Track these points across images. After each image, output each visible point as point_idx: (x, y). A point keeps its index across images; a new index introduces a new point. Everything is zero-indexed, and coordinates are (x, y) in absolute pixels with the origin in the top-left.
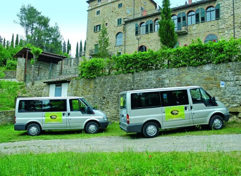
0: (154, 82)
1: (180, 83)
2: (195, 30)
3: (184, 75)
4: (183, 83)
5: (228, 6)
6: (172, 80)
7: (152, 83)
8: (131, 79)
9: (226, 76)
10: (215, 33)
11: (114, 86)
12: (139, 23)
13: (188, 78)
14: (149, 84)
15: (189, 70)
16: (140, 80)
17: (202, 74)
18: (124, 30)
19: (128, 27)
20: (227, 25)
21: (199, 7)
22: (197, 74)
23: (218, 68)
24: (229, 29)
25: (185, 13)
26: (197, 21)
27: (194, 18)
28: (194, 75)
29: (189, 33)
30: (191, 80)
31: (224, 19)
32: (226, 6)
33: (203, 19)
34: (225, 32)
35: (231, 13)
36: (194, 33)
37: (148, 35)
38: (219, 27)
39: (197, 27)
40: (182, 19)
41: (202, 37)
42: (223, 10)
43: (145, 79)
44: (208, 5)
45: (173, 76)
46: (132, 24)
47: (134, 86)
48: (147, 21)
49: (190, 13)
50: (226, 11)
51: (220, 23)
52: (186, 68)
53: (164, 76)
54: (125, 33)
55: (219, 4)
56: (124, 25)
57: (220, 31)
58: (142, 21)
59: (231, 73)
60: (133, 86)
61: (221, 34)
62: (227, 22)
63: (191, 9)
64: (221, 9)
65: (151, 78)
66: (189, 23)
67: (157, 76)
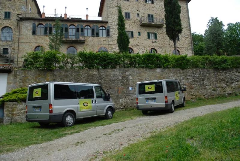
0: (120, 78)
1: (141, 79)
2: (91, 41)
3: (143, 74)
4: (144, 79)
5: (115, 29)
6: (135, 77)
7: (118, 78)
8: (97, 74)
9: (170, 76)
10: (106, 46)
11: (78, 79)
12: (37, 23)
13: (146, 76)
14: (116, 79)
15: (146, 70)
16: (106, 75)
17: (155, 74)
18: (18, 26)
19: (23, 24)
20: (114, 42)
21: (95, 24)
22: (152, 74)
23: (165, 71)
24: (115, 45)
25: (83, 26)
26: (93, 34)
27: (90, 31)
28: (151, 74)
29: (86, 42)
30: (149, 77)
31: (113, 38)
32: (114, 29)
33: (98, 34)
34: (113, 47)
35: (117, 34)
36: (90, 43)
37: (46, 37)
38: (108, 43)
39: (93, 39)
40: (80, 30)
41: (97, 47)
42: (112, 31)
43: (111, 75)
44: (102, 25)
45: (135, 74)
46: (28, 22)
47: (102, 80)
48: (46, 23)
49: (87, 27)
50: (114, 32)
51: (110, 40)
52: (144, 69)
53: (127, 73)
54: (20, 29)
55: (109, 26)
56: (19, 20)
57: (110, 46)
58: (41, 23)
59: (172, 75)
60: (100, 80)
61: (110, 48)
62: (114, 40)
63: (88, 24)
64: (111, 30)
65: (117, 75)
66: (86, 35)
67: (122, 73)
